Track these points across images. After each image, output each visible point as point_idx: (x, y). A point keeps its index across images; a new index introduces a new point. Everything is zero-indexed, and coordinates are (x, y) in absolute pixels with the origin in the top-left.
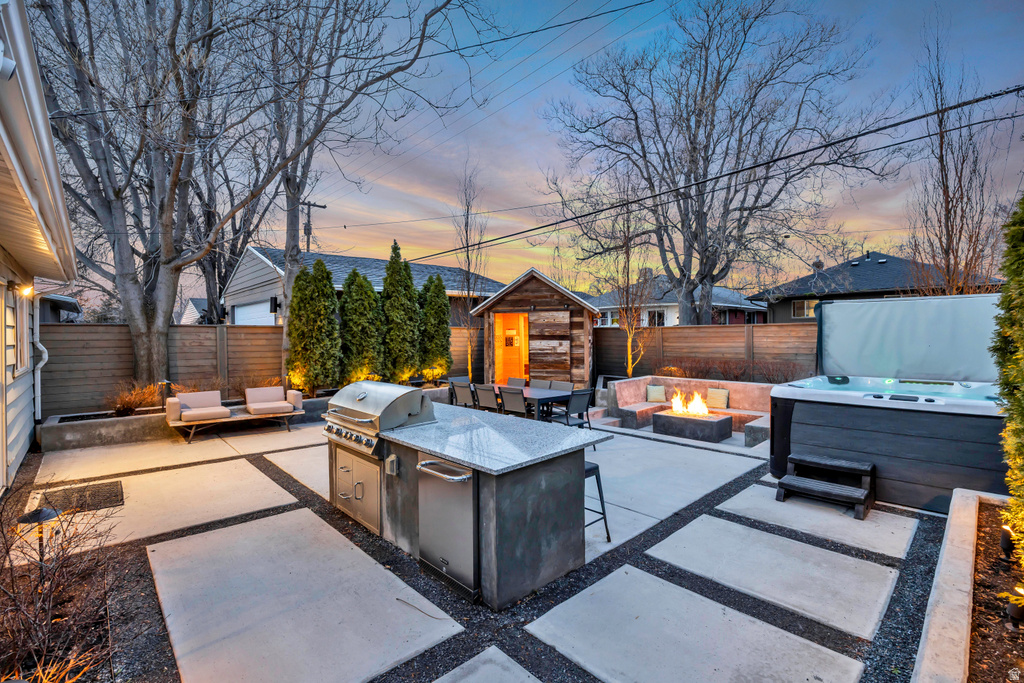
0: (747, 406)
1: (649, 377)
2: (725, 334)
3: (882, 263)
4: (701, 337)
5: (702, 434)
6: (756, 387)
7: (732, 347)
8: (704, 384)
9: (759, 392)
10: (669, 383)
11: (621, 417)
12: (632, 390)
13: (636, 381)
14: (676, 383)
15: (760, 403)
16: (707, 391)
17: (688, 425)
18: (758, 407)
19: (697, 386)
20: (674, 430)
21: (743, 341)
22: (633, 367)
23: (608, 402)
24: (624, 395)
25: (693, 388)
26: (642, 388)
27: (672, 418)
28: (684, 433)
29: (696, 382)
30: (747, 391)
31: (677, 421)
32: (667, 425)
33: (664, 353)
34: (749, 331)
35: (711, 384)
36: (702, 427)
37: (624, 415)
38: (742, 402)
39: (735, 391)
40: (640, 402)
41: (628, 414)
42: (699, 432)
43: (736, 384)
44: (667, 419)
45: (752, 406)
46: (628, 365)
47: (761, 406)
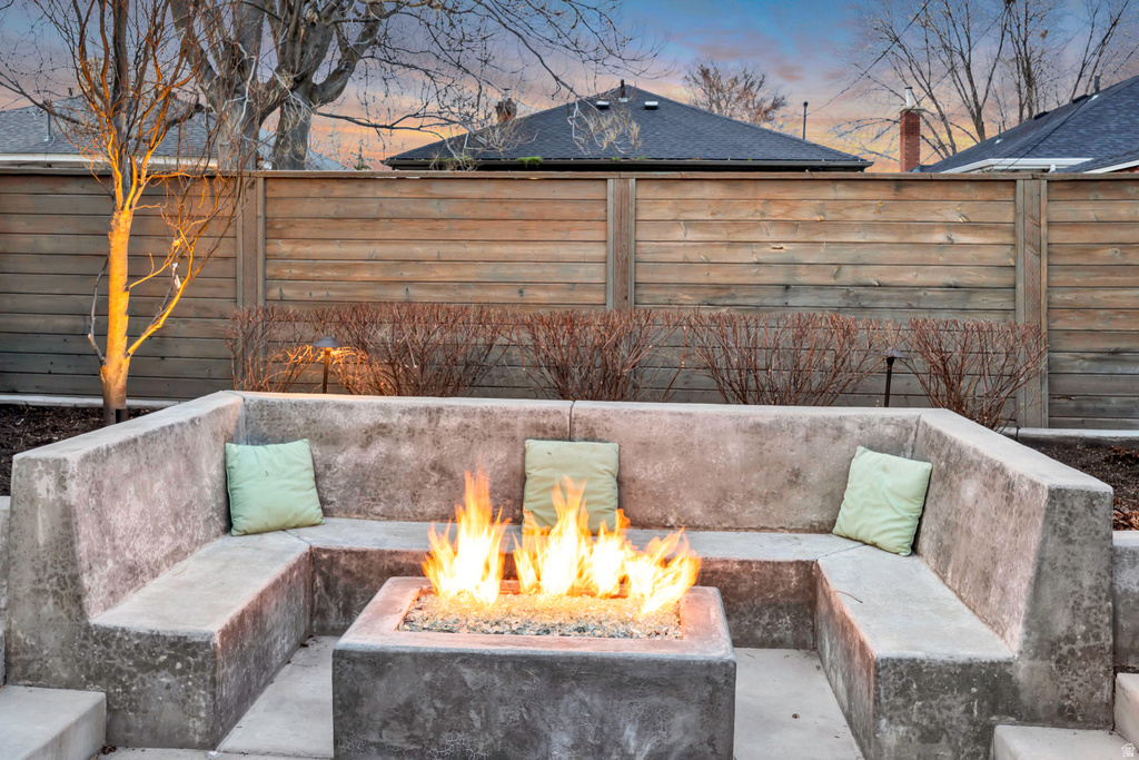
0: (697, 511)
1: (229, 401)
2: (526, 209)
3: (650, 109)
4: (436, 220)
5: (647, 748)
6: (730, 424)
7: (558, 261)
8: (504, 420)
9: (746, 442)
10: (333, 422)
11: (104, 681)
12: (159, 488)
13: (177, 430)
14: (367, 422)
15: (751, 494)
16: (519, 455)
17: (567, 698)
18: (746, 514)
19: (472, 435)
20: (473, 734)
21: (599, 235)
22: (131, 351)
23: (13, 583)
24: (120, 524)
25: (453, 445)
26: (204, 467)
27: (463, 661)
28: (536, 749)
29: (465, 415)
30: (696, 442)
31: (497, 680)
32: (432, 711)
33: (271, 288)
34: (623, 197)
35: (533, 419)
36: (655, 700)
37: (123, 662)
38: (677, 497)
39: (646, 448)
40: (199, 543)
41: (156, 657)
42: (634, 734)
43: (644, 413)
44: (428, 676)
45: (717, 508)
46: (109, 344)
47: (757, 507)
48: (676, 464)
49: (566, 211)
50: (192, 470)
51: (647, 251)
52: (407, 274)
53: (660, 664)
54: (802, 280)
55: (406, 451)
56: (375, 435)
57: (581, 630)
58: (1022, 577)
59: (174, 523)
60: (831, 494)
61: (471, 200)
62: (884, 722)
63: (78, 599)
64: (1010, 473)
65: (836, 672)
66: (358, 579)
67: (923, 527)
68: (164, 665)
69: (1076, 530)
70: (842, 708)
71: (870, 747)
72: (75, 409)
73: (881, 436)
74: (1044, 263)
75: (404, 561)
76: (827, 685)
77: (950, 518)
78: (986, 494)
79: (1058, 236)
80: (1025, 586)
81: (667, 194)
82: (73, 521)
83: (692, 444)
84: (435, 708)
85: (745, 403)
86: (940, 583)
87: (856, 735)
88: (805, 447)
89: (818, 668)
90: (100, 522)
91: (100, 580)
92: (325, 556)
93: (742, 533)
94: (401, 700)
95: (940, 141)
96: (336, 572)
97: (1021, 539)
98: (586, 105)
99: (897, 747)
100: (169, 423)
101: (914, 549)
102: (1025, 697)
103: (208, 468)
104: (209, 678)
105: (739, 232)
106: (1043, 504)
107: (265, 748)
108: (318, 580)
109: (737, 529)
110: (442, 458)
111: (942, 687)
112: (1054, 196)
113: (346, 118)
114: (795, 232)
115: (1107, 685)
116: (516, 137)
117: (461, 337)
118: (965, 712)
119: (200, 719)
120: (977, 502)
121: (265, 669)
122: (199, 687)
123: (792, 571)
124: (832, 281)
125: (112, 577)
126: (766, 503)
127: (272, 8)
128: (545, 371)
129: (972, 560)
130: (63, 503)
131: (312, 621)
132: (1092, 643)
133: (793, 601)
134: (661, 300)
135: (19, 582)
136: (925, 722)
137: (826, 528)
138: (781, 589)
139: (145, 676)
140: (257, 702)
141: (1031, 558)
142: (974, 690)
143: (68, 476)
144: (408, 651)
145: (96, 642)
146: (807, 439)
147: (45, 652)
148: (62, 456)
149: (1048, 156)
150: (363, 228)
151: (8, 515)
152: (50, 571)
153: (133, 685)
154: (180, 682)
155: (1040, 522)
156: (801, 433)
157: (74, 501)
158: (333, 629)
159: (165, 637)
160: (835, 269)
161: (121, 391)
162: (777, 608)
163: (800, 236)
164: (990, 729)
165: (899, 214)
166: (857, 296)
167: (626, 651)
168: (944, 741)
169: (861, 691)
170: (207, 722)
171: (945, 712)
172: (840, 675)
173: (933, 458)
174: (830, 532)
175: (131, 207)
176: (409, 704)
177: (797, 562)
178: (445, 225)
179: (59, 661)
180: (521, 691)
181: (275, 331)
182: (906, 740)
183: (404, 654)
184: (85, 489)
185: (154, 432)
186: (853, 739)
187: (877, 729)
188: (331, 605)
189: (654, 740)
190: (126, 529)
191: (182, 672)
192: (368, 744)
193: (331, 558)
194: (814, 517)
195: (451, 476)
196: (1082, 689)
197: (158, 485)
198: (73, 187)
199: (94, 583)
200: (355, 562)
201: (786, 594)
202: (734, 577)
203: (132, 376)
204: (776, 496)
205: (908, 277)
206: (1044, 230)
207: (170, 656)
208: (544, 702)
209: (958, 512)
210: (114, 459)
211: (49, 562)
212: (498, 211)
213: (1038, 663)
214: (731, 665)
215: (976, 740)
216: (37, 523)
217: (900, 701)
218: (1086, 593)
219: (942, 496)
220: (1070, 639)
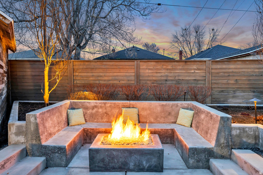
0: (152, 120)
1: (67, 102)
3: (138, 50)
4: (104, 69)
5: (148, 165)
6: (158, 104)
7: (126, 76)
8: (118, 104)
9: (161, 108)
10: (87, 105)
11: (45, 155)
12: (55, 119)
13: (58, 107)
14: (93, 105)
15: (162, 117)
16: (121, 111)
17: (133, 157)
18: (161, 120)
19: (112, 107)
20: (115, 164)
21: (133, 71)
22: (49, 93)
23: (27, 138)
24: (48, 126)
25: (109, 109)
26: (63, 114)
27: (113, 151)
28: (127, 166)
29: (111, 104)
30: (152, 108)
31: (120, 154)
32: (108, 160)
33: (75, 81)
34: (137, 65)
35: (123, 104)
36: (149, 157)
37: (49, 152)
38: (149, 118)
39: (143, 109)
40: (63, 128)
41: (55, 151)
42: (145, 163)
43: (143, 103)
44: (107, 153)
45: (156, 119)
46: (45, 92)
47: (163, 119)
48: (148, 112)
49: (127, 67)
50: (61, 115)
51: (141, 74)
52: (99, 78)
53: (150, 150)
54: (169, 79)
55: (100, 110)
56: (94, 108)
57: (135, 144)
58: (215, 133)
59: (58, 125)
60: (176, 117)
61: (110, 65)
62: (190, 159)
63: (40, 140)
64: (211, 114)
65: (179, 149)
66: (92, 134)
67: (193, 122)
68: (57, 152)
69: (225, 124)
70: (180, 155)
71: (187, 163)
72: (40, 103)
73: (184, 106)
74: (211, 76)
75: (100, 130)
76: (177, 151)
77: (198, 121)
78: (206, 117)
79: (213, 71)
80: (215, 134)
81: (145, 64)
82: (38, 126)
83: (151, 108)
84: (108, 159)
85: (160, 101)
86: (197, 133)
87: (184, 161)
88: (171, 108)
89: (175, 147)
90: (44, 126)
91: (44, 136)
92: (86, 130)
93: (160, 124)
94: (102, 158)
95: (185, 56)
96: (88, 132)
97: (214, 126)
98: (128, 49)
99: (192, 163)
100: (56, 106)
101: (191, 126)
102: (215, 154)
103: (64, 114)
104: (65, 154)
105: (158, 70)
106: (219, 119)
107: (76, 166)
108: (85, 134)
109: (159, 123)
110: (107, 111)
111: (201, 153)
112: (213, 64)
113: (86, 52)
114: (167, 71)
115: (230, 151)
116: (116, 55)
117: (109, 90)
118: (205, 157)
119: (64, 162)
120: (204, 118)
121: (76, 151)
122: (63, 156)
123: (170, 131)
124: (174, 79)
125: (46, 136)
126: (164, 118)
127: (73, 32)
128: (124, 95)
129: (204, 129)
130: (36, 122)
131: (84, 141)
132: (227, 144)
133: (170, 136)
134: (144, 83)
135: (28, 137)
136: (197, 159)
137: (175, 123)
138: (168, 134)
139: (53, 154)
140: (74, 157)
141: (217, 129)
142: (206, 153)
143: (37, 117)
144: (103, 149)
145: (44, 148)
146: (172, 107)
147: (34, 150)
148: (35, 114)
149: (204, 58)
150: (91, 70)
151: (26, 125)
152: (34, 135)
153: (51, 156)
154: (60, 155)
155: (219, 123)
156: (170, 106)
157: (38, 122)
158: (88, 142)
159: (57, 147)
160: (175, 77)
161: (48, 100)
162: (167, 137)
163: (169, 71)
164: (209, 160)
165: (186, 67)
166: (178, 82)
167: (143, 148)
168: (201, 162)
169: (185, 153)
170: (65, 162)
171: (201, 157)
172: (180, 149)
173: (194, 110)
174: (176, 123)
175: (48, 67)
176: (103, 159)
177: (171, 129)
178: (106, 70)
179: (37, 152)
180: (124, 156)
181: (75, 89)
182: (194, 162)
183: (102, 149)
184: (40, 120)
185: (54, 108)
186: (183, 161)
187: (189, 160)
188: (87, 138)
189: (149, 164)
190: (49, 127)
191: (60, 153)
192: (96, 166)
193: (87, 130)
194: (173, 121)
195: (108, 114)
196: (225, 152)
197: (54, 118)
198: (38, 63)
199: (43, 137)
200: (92, 131)
201: (169, 134)
202: (160, 132)
203: (50, 97)
204: (166, 117)
205: (187, 78)
206: (211, 70)
207: (58, 150)
208: (128, 158)
209: (200, 120)
210: (46, 114)
211: (34, 134)
212: (115, 67)
213: (218, 148)
214: (163, 150)
215: (206, 162)
216: (31, 126)
217: (193, 155)
218: (227, 135)
219: (197, 117)
220: (224, 144)
